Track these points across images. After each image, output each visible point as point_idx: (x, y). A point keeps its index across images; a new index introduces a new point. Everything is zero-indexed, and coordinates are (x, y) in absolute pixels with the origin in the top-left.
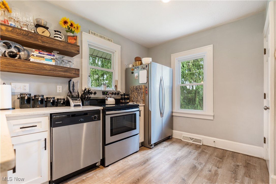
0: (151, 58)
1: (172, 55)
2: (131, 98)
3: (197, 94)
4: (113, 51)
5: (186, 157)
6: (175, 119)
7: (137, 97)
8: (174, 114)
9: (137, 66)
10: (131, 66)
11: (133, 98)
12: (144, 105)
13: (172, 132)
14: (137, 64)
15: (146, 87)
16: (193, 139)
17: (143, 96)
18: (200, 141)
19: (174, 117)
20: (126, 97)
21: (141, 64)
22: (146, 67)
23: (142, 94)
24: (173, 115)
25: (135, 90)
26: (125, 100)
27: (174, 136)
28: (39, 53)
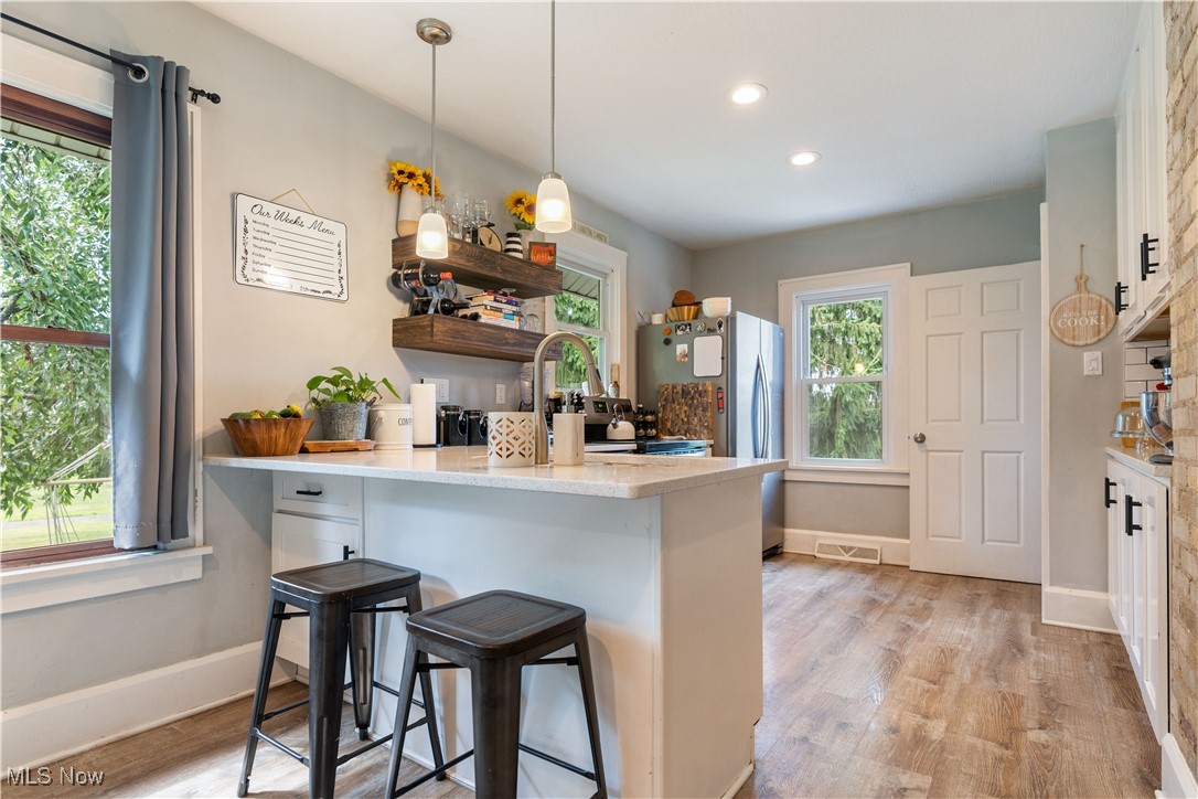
0: (729, 299)
1: (780, 282)
2: (663, 423)
3: (840, 413)
4: (607, 271)
5: (844, 586)
6: (790, 489)
7: (686, 420)
8: (789, 476)
9: (685, 323)
10: (657, 319)
11: (673, 422)
12: (712, 442)
13: (783, 534)
14: (683, 316)
15: (720, 388)
16: (851, 549)
17: (709, 414)
18: (872, 553)
19: (788, 487)
20: (649, 418)
21: (698, 314)
22: (720, 326)
23: (705, 410)
24: (786, 478)
25: (679, 396)
26: (645, 430)
27: (789, 548)
28: (495, 300)
